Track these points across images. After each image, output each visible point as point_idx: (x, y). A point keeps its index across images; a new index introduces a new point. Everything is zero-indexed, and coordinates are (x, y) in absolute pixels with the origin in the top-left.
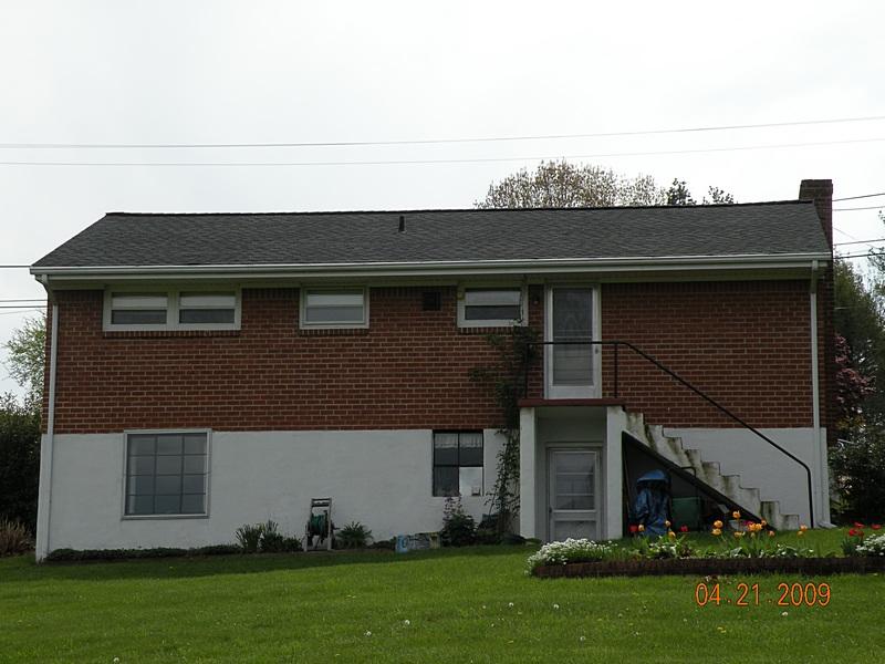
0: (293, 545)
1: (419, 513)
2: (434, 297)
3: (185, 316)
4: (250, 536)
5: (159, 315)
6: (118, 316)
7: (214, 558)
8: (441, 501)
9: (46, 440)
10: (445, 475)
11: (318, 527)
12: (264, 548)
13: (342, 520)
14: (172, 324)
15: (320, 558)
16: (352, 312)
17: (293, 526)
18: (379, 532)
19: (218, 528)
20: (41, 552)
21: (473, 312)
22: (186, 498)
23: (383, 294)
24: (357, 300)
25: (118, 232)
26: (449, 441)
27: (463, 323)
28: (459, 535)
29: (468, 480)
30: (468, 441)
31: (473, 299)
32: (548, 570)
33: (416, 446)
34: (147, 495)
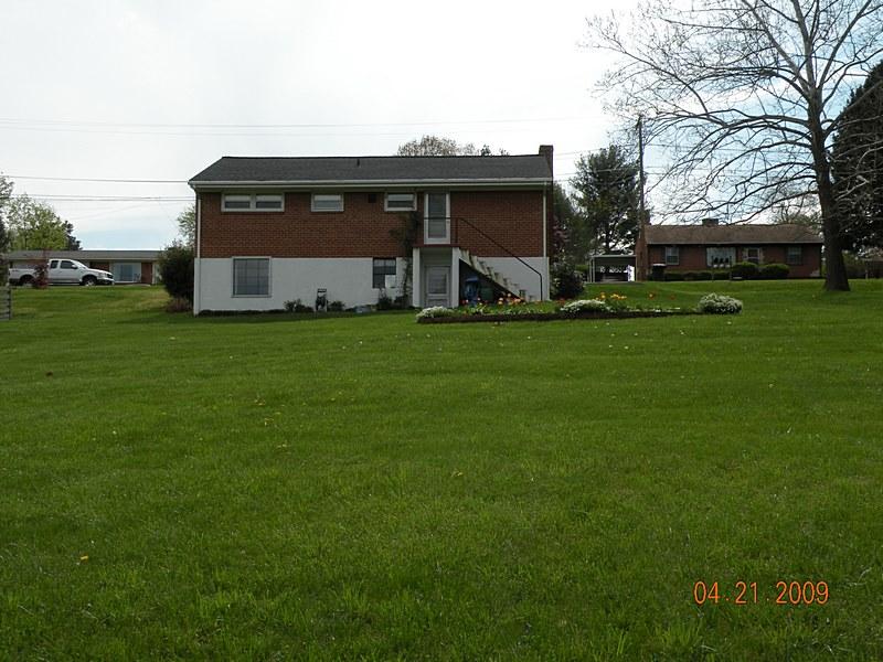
0: (310, 309)
1: (371, 296)
2: (373, 197)
3: (259, 204)
4: (290, 305)
5: (247, 204)
6: (228, 204)
7: (274, 314)
8: (377, 290)
9: (197, 261)
10: (378, 280)
11: (321, 301)
12: (295, 311)
13: (331, 299)
14: (253, 209)
15: (322, 315)
16: (335, 203)
17: (309, 302)
18: (348, 305)
19: (275, 302)
20: (196, 312)
21: (391, 204)
22: (260, 287)
23: (350, 195)
24: (338, 198)
25: (227, 166)
26: (381, 263)
27: (387, 209)
28: (385, 305)
29: (389, 281)
30: (389, 263)
31: (392, 198)
32: (425, 320)
33: (365, 266)
34: (243, 287)
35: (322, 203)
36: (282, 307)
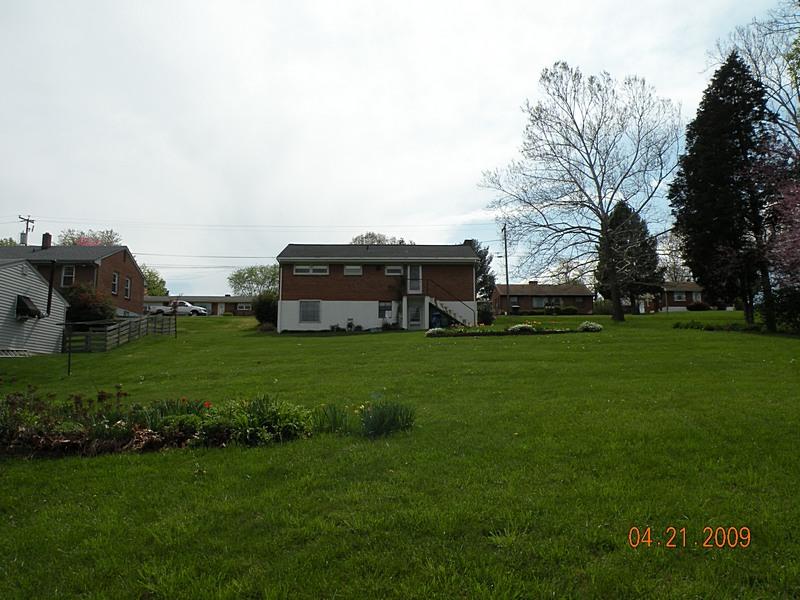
0: (344, 330)
1: (377, 323)
2: (380, 267)
3: (314, 271)
4: (333, 327)
5: (308, 271)
6: (297, 271)
7: (324, 333)
8: (381, 319)
9: (279, 302)
10: (382, 314)
11: (350, 325)
12: (336, 331)
13: (356, 324)
14: (311, 273)
15: (350, 333)
16: (357, 271)
17: (343, 325)
18: (365, 328)
19: (324, 325)
20: (279, 331)
21: (389, 271)
22: (313, 316)
23: (366, 266)
24: (359, 267)
25: (292, 249)
26: (383, 304)
27: (387, 274)
28: (386, 328)
29: (387, 314)
30: (388, 304)
31: (389, 268)
33: (375, 305)
34: (305, 316)
35: (349, 270)
36: (329, 329)
